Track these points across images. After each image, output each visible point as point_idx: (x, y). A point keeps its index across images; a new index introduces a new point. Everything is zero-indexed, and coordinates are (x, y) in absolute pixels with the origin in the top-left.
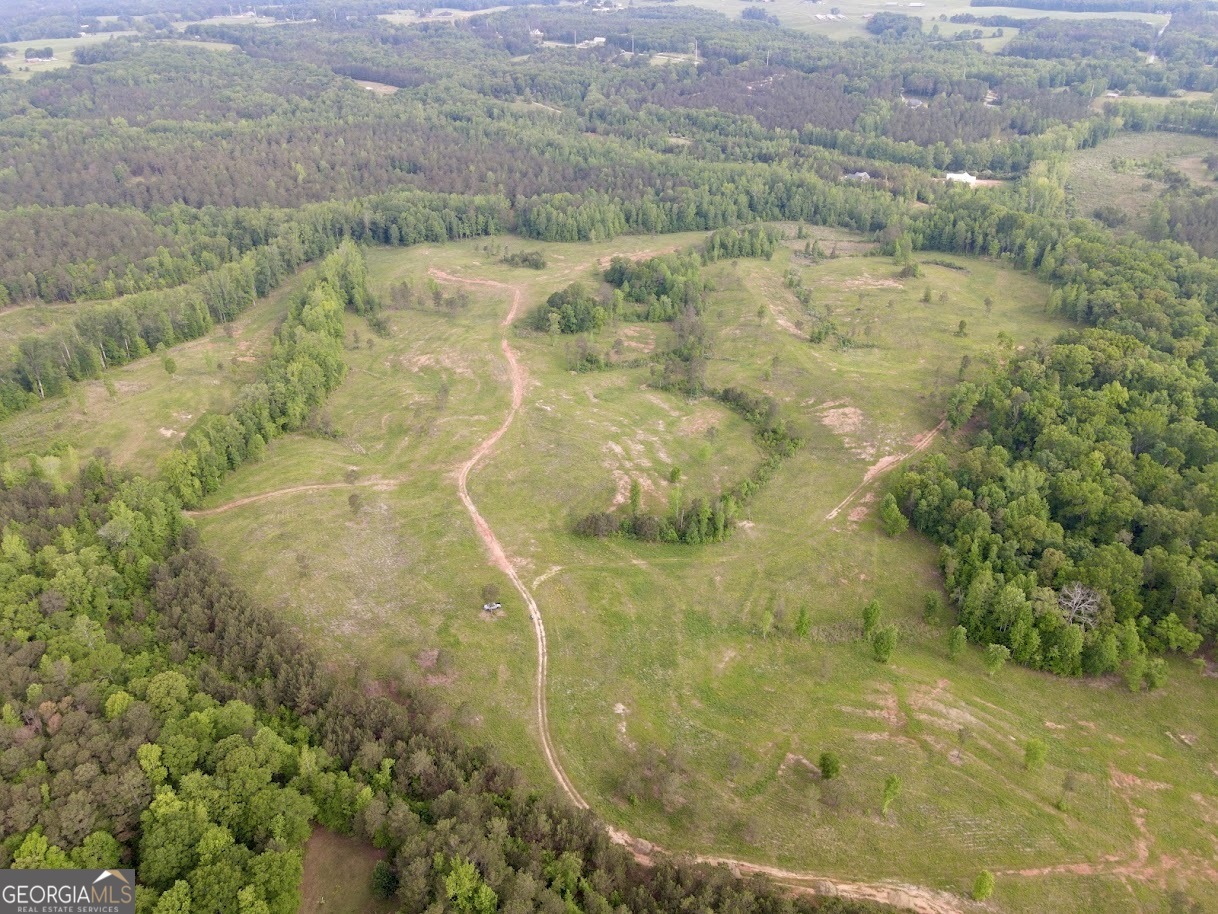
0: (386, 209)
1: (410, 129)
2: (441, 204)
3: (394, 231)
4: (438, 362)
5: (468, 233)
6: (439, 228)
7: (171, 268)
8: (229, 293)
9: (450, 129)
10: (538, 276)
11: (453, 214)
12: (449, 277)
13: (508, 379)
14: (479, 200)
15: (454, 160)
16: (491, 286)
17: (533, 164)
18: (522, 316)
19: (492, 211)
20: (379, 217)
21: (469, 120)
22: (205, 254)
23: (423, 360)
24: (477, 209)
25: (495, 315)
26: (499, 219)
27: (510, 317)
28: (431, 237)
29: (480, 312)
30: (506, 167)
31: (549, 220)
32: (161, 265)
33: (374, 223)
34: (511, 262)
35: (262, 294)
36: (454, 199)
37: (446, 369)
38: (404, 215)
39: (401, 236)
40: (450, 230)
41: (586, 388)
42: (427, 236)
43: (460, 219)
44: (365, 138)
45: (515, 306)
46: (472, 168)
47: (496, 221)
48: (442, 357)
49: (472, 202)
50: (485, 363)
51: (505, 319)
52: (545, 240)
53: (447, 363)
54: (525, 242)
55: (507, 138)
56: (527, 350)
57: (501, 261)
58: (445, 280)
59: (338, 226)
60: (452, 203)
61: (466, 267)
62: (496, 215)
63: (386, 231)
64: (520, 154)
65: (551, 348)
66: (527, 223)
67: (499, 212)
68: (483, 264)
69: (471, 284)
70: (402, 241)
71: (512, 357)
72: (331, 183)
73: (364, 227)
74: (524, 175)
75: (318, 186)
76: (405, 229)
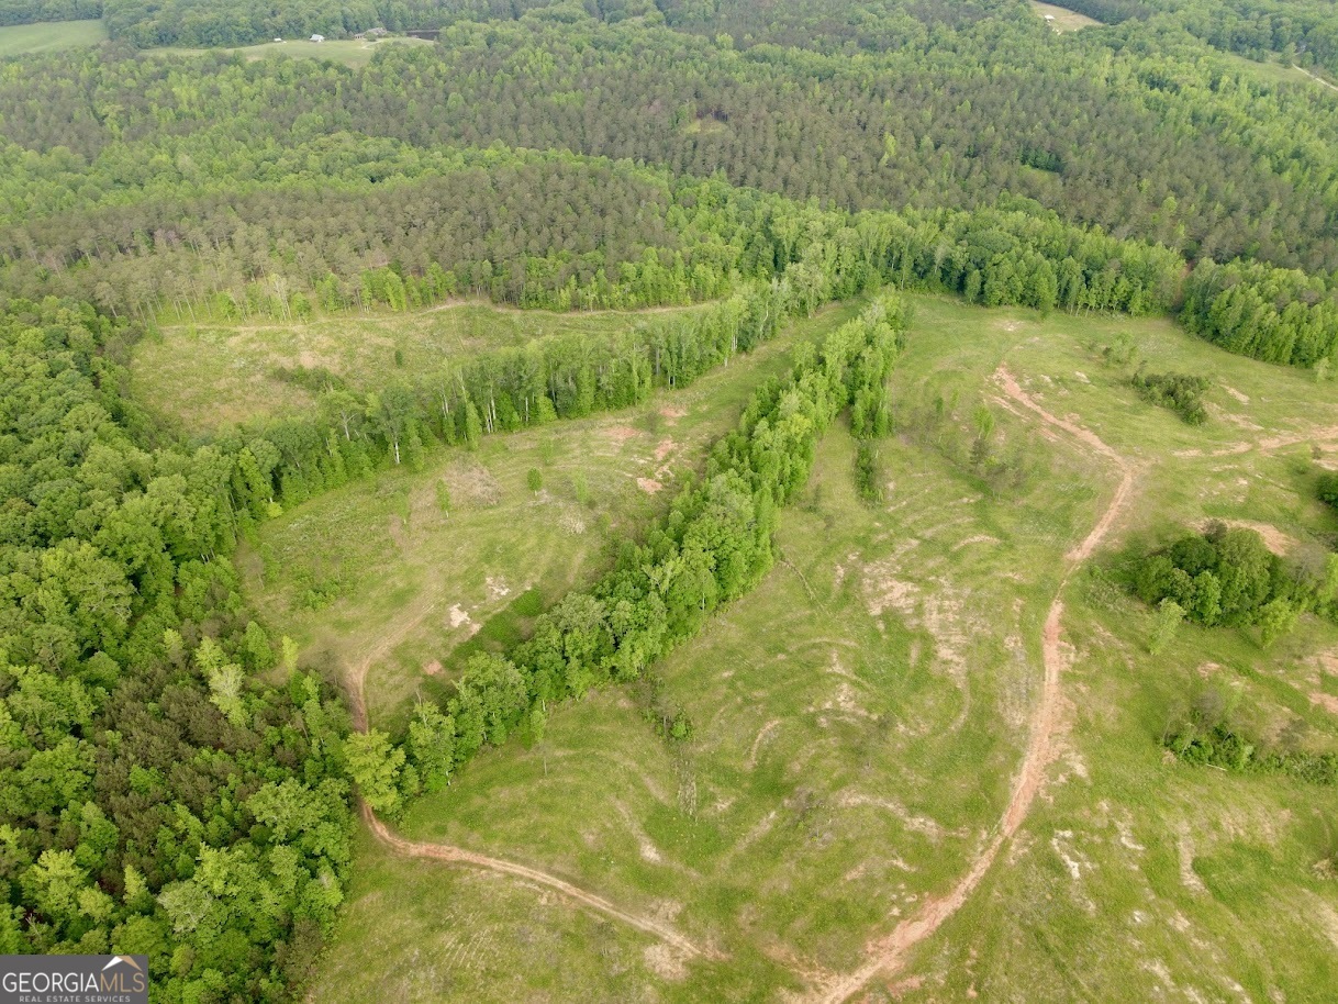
0: (974, 242)
1: (1075, 96)
2: (1065, 248)
3: (974, 280)
4: (919, 610)
5: (1093, 303)
6: (1048, 290)
7: (649, 282)
8: (689, 350)
9: (1138, 102)
10: (1181, 444)
11: (1078, 268)
12: (1024, 398)
13: (1024, 728)
14: (1132, 251)
15: (1122, 163)
16: (1086, 445)
17: (1253, 191)
18: (1116, 546)
19: (1148, 275)
20: (960, 255)
21: (1176, 88)
22: (699, 268)
23: (899, 593)
24: (1124, 269)
25: (1064, 524)
26: (1156, 291)
27: (1093, 539)
28: (1029, 300)
29: (1041, 505)
30: (1205, 188)
31: (1245, 316)
32: (640, 274)
33: (949, 261)
34: (1144, 387)
35: (743, 348)
36: (1093, 241)
37: (926, 638)
38: (998, 257)
39: (982, 292)
40: (1064, 293)
41: (1184, 828)
42: (1023, 297)
43: (1088, 279)
44: (1003, 105)
45: (1112, 512)
46: (1146, 183)
47: (1148, 292)
48: (931, 603)
49: (1118, 252)
50: (997, 657)
51: (1079, 541)
52: (1225, 347)
53: (932, 623)
54: (1185, 342)
55: (1227, 132)
56: (1094, 650)
57: (1125, 383)
58: (1013, 402)
59: (896, 254)
60: (1084, 249)
61: (1060, 381)
62: (1151, 284)
63: (963, 277)
64: (1238, 167)
65: (1143, 658)
66: (1202, 310)
67: (1158, 280)
68: (1092, 379)
69: (1054, 428)
70: (982, 298)
71: (1056, 658)
72: (923, 171)
73: (932, 263)
74: (1232, 209)
75: (902, 176)
76: (991, 282)
